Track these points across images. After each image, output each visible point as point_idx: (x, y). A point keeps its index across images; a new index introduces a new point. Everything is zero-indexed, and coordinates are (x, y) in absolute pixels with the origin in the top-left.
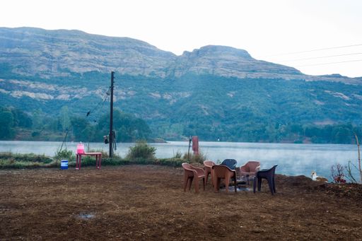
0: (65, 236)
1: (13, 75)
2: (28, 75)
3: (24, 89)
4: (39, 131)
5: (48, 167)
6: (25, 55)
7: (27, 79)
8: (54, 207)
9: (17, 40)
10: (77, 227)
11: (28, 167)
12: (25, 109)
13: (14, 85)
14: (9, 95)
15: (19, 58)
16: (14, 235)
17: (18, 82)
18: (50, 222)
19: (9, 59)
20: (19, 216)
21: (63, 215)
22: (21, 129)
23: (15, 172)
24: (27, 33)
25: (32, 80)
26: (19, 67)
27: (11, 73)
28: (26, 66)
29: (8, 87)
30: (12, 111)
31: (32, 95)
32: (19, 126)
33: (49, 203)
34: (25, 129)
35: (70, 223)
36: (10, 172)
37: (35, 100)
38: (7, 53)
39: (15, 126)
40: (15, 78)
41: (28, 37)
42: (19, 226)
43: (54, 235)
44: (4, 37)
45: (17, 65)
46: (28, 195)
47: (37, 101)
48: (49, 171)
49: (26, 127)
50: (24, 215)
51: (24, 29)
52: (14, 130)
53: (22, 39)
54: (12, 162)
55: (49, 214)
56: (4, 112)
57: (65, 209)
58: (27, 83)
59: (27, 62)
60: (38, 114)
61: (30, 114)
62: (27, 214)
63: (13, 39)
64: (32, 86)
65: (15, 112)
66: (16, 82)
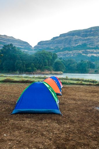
0: (86, 115)
1: (87, 48)
2: (93, 47)
3: (92, 53)
4: (98, 70)
5: (95, 85)
6: (92, 39)
7: (93, 48)
8: (88, 102)
9: (89, 33)
10: (93, 112)
11: (87, 85)
12: (93, 61)
13: (88, 51)
14: (86, 56)
15: (90, 41)
16: (68, 111)
17: (90, 50)
18: (84, 108)
19: (86, 42)
20: (74, 104)
21: (90, 106)
22: (91, 69)
23: (82, 86)
24: (93, 30)
25: (95, 49)
26: (90, 44)
27: (87, 47)
28: (92, 43)
29: (86, 53)
30: (87, 62)
31: (95, 55)
32: (90, 68)
33: (87, 100)
34: (92, 69)
35: (91, 110)
36: (80, 86)
37: (96, 57)
38: (85, 39)
39: (88, 68)
40: (88, 49)
41: (93, 31)
42: (72, 107)
43: (82, 114)
44: (84, 33)
45: (89, 43)
46: (81, 96)
47: (97, 57)
48: (95, 87)
49: (93, 68)
50: (75, 103)
51: (91, 28)
52: (88, 70)
53: (91, 32)
54: (81, 82)
55: (85, 105)
56: (84, 63)
57: (92, 104)
58: (93, 50)
59: (93, 41)
60: (97, 62)
61: (94, 63)
62: (76, 103)
63: (87, 33)
64: (95, 51)
65: (89, 62)
66: (89, 50)
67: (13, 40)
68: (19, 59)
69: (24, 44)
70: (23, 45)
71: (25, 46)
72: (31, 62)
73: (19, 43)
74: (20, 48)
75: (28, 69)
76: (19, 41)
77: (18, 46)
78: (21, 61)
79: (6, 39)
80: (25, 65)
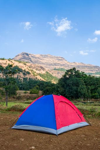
67: (83, 66)
68: (83, 84)
69: (95, 68)
70: (94, 70)
71: (97, 71)
72: (98, 86)
73: (89, 68)
74: (92, 74)
75: (93, 94)
76: (89, 66)
77: (88, 72)
78: (85, 86)
79: (76, 66)
80: (90, 91)
